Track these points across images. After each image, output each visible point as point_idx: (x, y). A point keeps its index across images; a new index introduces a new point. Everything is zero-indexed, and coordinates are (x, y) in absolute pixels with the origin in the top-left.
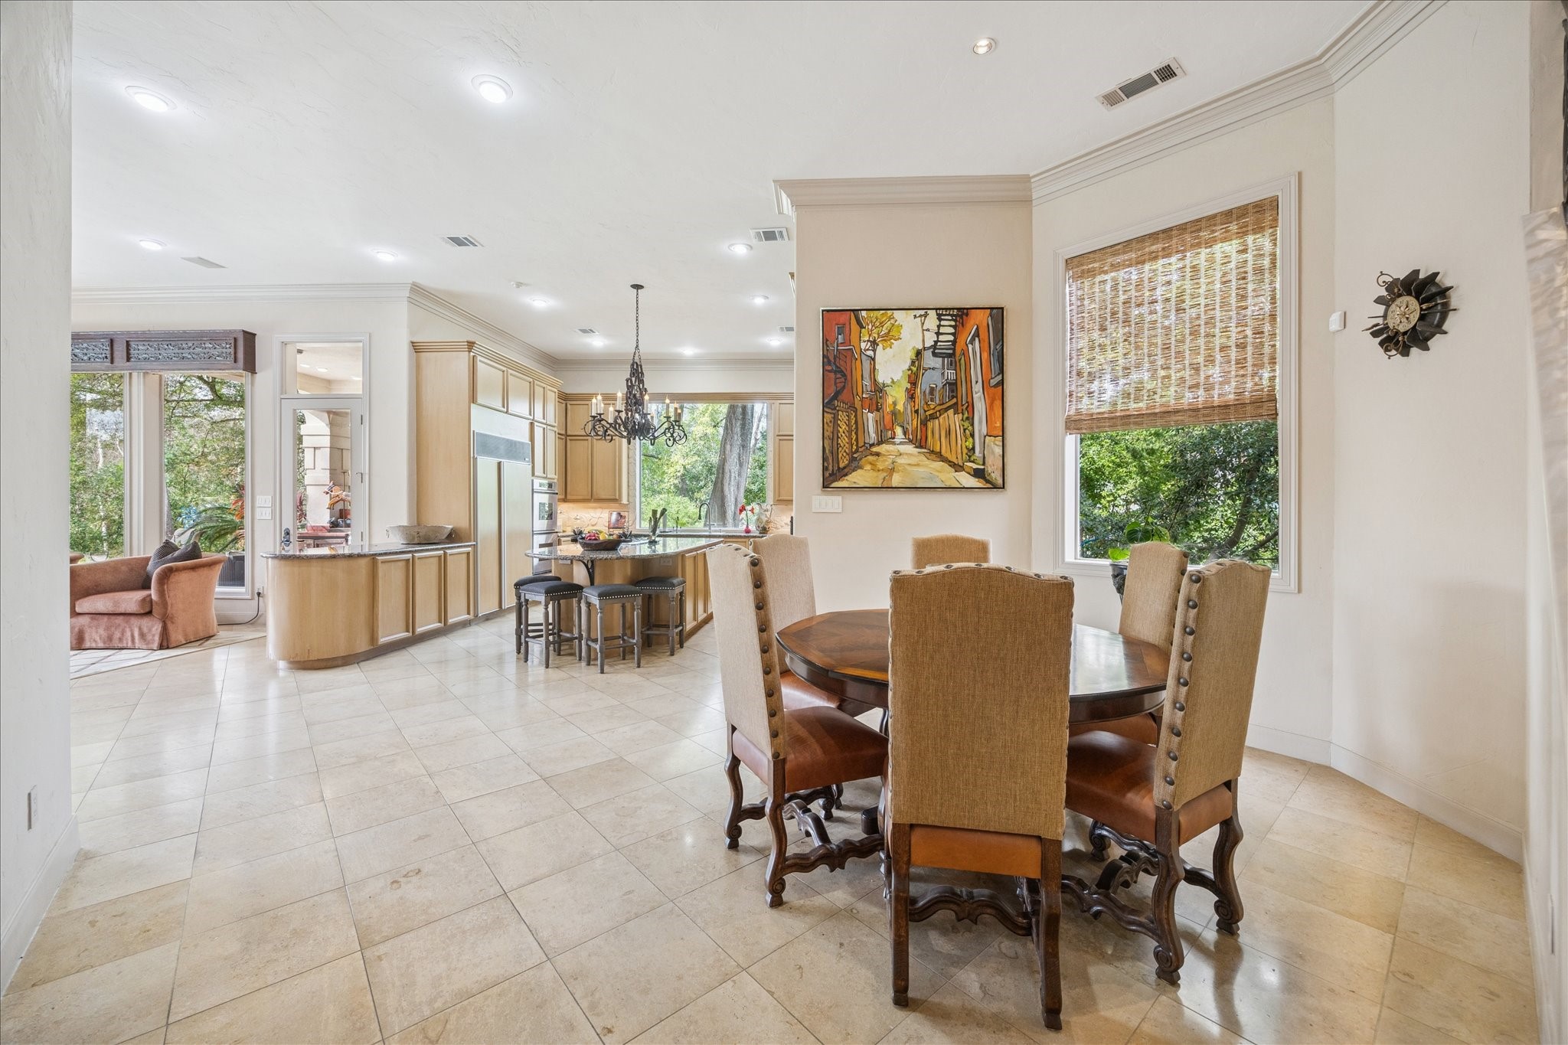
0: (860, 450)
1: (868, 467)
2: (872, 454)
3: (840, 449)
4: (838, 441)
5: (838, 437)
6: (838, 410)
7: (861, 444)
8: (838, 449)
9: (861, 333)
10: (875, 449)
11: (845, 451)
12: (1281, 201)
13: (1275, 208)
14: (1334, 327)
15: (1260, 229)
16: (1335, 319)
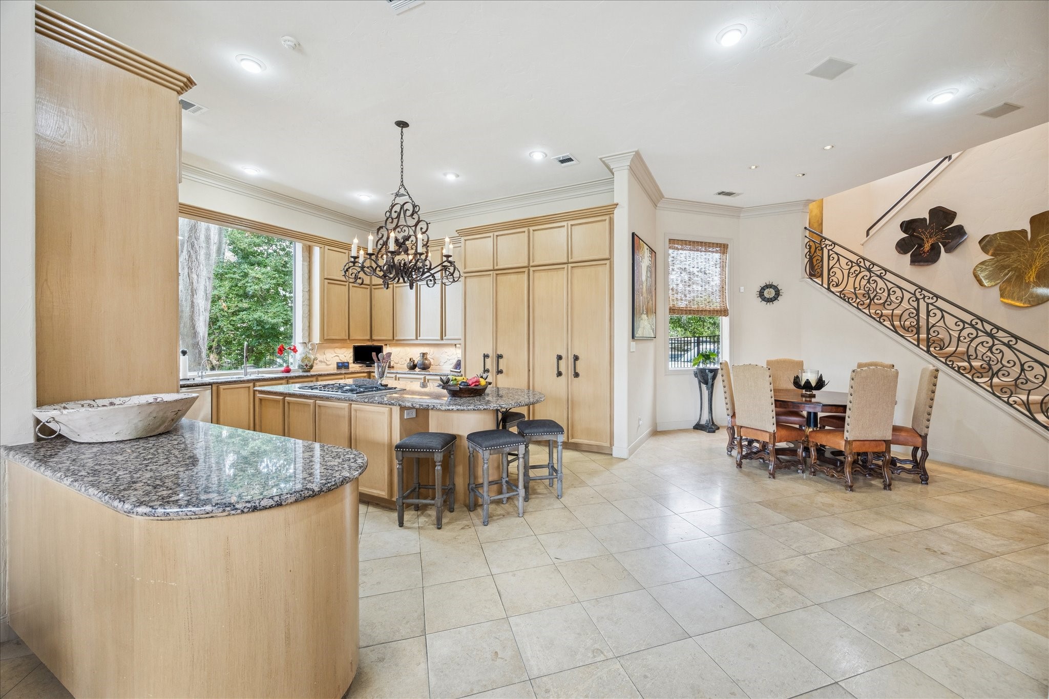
12: (729, 246)
13: (727, 248)
14: (742, 291)
15: (724, 253)
16: (742, 288)
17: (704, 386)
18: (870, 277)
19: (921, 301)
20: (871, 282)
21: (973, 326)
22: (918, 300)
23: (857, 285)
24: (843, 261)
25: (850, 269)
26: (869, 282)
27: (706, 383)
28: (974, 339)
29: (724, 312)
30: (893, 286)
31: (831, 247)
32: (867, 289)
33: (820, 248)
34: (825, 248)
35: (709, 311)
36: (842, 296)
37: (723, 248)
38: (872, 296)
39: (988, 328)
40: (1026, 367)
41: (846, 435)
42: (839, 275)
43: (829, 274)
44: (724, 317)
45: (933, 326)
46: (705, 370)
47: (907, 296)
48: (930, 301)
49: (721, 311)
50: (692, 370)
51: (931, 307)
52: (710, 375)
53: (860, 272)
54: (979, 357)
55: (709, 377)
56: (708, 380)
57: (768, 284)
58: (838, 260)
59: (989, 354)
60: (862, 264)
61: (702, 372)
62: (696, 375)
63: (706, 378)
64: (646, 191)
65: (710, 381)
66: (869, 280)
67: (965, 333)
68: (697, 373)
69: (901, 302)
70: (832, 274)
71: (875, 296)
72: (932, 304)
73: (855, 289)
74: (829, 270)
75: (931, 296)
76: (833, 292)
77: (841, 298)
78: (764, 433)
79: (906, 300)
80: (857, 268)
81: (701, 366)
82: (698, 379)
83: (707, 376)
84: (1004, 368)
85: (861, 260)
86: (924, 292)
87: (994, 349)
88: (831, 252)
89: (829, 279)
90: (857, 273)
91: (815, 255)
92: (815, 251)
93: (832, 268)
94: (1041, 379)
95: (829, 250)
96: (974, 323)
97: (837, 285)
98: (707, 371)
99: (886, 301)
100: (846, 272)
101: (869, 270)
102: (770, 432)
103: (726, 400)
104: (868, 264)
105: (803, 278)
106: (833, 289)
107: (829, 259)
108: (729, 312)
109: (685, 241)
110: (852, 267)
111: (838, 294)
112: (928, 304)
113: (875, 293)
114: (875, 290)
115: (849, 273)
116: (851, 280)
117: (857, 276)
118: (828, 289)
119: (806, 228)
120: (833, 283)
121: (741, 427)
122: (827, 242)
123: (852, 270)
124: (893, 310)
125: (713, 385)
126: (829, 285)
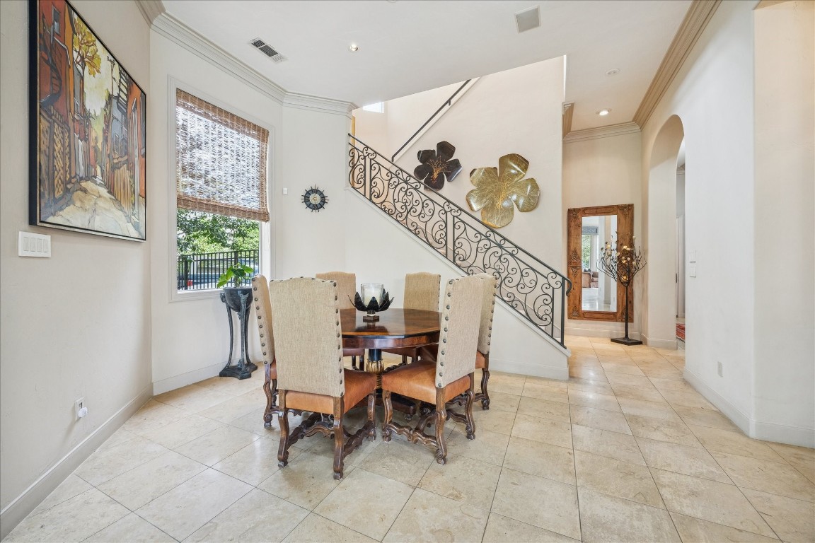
0: (73, 180)
1: (78, 204)
2: (81, 190)
3: (56, 172)
4: (53, 162)
5: (54, 157)
6: (54, 121)
7: (73, 175)
8: (54, 172)
9: (73, 38)
10: (84, 184)
11: (60, 178)
12: (270, 134)
13: (268, 135)
14: (285, 193)
15: (263, 141)
16: (285, 189)
17: (235, 314)
18: (407, 189)
19: (449, 214)
20: (408, 194)
21: (487, 238)
22: (446, 212)
23: (396, 197)
24: (384, 172)
25: (390, 180)
26: (406, 194)
27: (238, 309)
28: (488, 249)
29: (264, 216)
30: (426, 198)
31: (372, 157)
32: (404, 201)
33: (362, 157)
34: (367, 158)
35: (245, 211)
36: (383, 207)
37: (262, 134)
38: (409, 208)
39: (498, 239)
40: (524, 274)
41: (439, 379)
42: (380, 186)
43: (371, 185)
44: (263, 223)
45: (457, 238)
46: (237, 290)
47: (438, 208)
48: (456, 214)
49: (259, 214)
50: (218, 292)
51: (456, 220)
52: (243, 298)
53: (399, 184)
54: (492, 266)
55: (242, 301)
56: (240, 305)
57: (314, 188)
58: (380, 170)
59: (499, 263)
60: (400, 176)
61: (231, 294)
62: (223, 298)
63: (239, 302)
64: (145, 12)
65: (244, 307)
66: (406, 191)
67: (481, 244)
68: (224, 297)
69: (433, 214)
70: (374, 185)
71: (412, 208)
72: (457, 217)
73: (394, 200)
74: (371, 181)
75: (457, 209)
76: (374, 203)
77: (381, 209)
78: (326, 399)
79: (436, 212)
80: (396, 179)
81: (231, 286)
82: (227, 304)
83: (240, 298)
84: (509, 275)
85: (400, 172)
86: (451, 205)
87: (502, 259)
88: (373, 162)
89: (371, 189)
90: (396, 184)
91: (358, 163)
92: (358, 160)
93: (374, 178)
94: (534, 283)
95: (371, 159)
96: (488, 235)
97: (378, 197)
98: (239, 292)
99: (420, 214)
100: (386, 183)
101: (406, 182)
102: (335, 398)
103: (263, 338)
104: (405, 175)
105: (347, 186)
106: (374, 199)
107: (371, 169)
108: (270, 216)
109: (206, 102)
110: (392, 178)
111: (379, 205)
112: (454, 216)
113: (411, 205)
114: (411, 202)
115: (389, 184)
116: (391, 191)
117: (396, 186)
118: (370, 200)
119: (349, 135)
120: (375, 194)
121: (287, 392)
122: (369, 151)
123: (392, 182)
124: (426, 222)
125: (247, 311)
126: (371, 195)
